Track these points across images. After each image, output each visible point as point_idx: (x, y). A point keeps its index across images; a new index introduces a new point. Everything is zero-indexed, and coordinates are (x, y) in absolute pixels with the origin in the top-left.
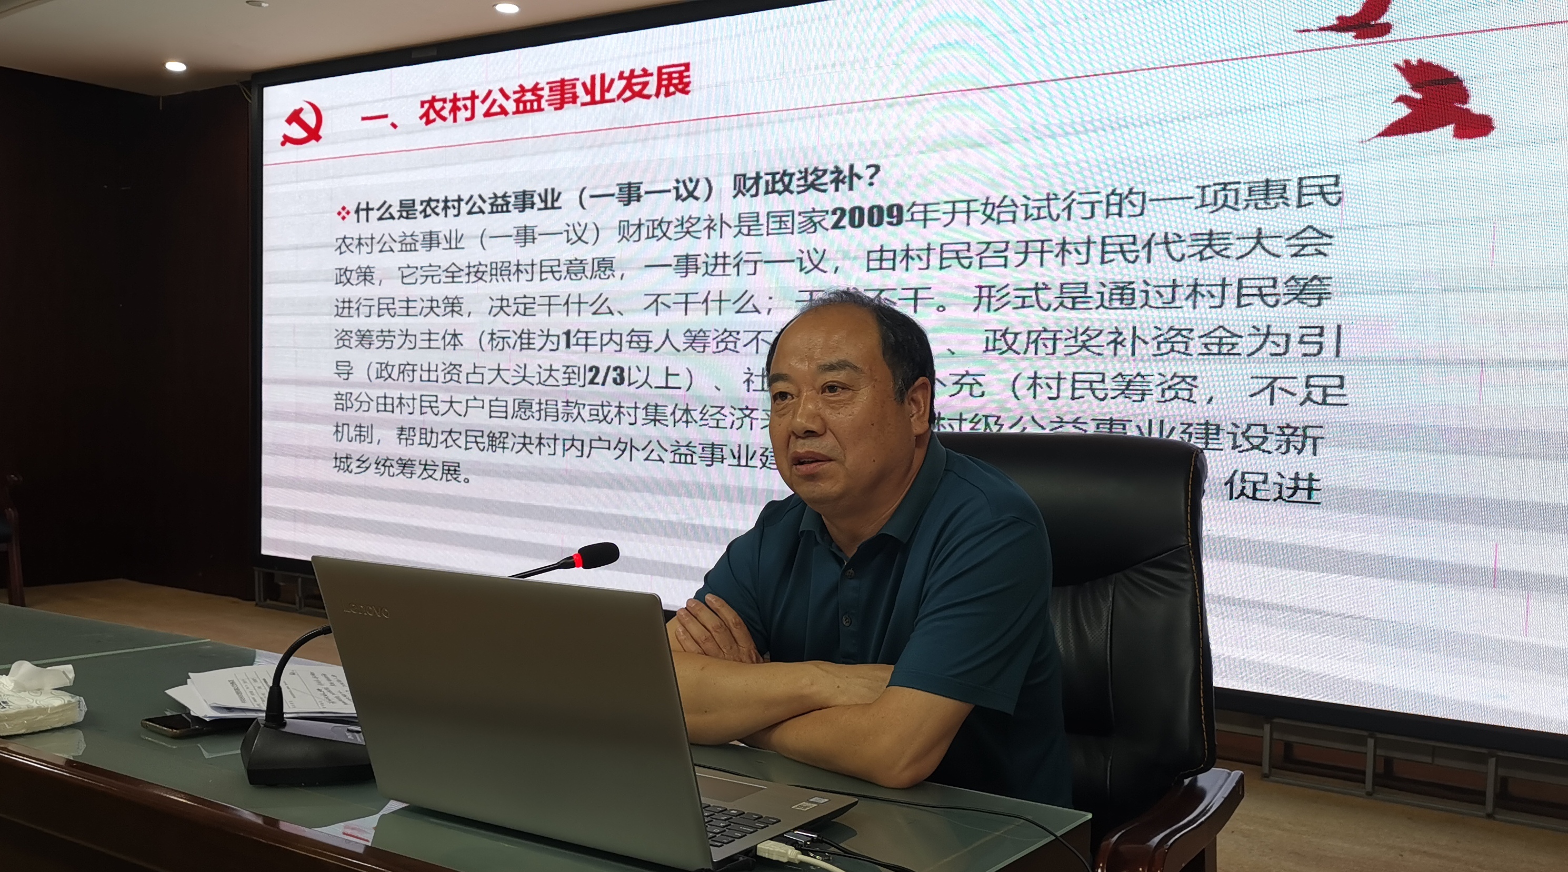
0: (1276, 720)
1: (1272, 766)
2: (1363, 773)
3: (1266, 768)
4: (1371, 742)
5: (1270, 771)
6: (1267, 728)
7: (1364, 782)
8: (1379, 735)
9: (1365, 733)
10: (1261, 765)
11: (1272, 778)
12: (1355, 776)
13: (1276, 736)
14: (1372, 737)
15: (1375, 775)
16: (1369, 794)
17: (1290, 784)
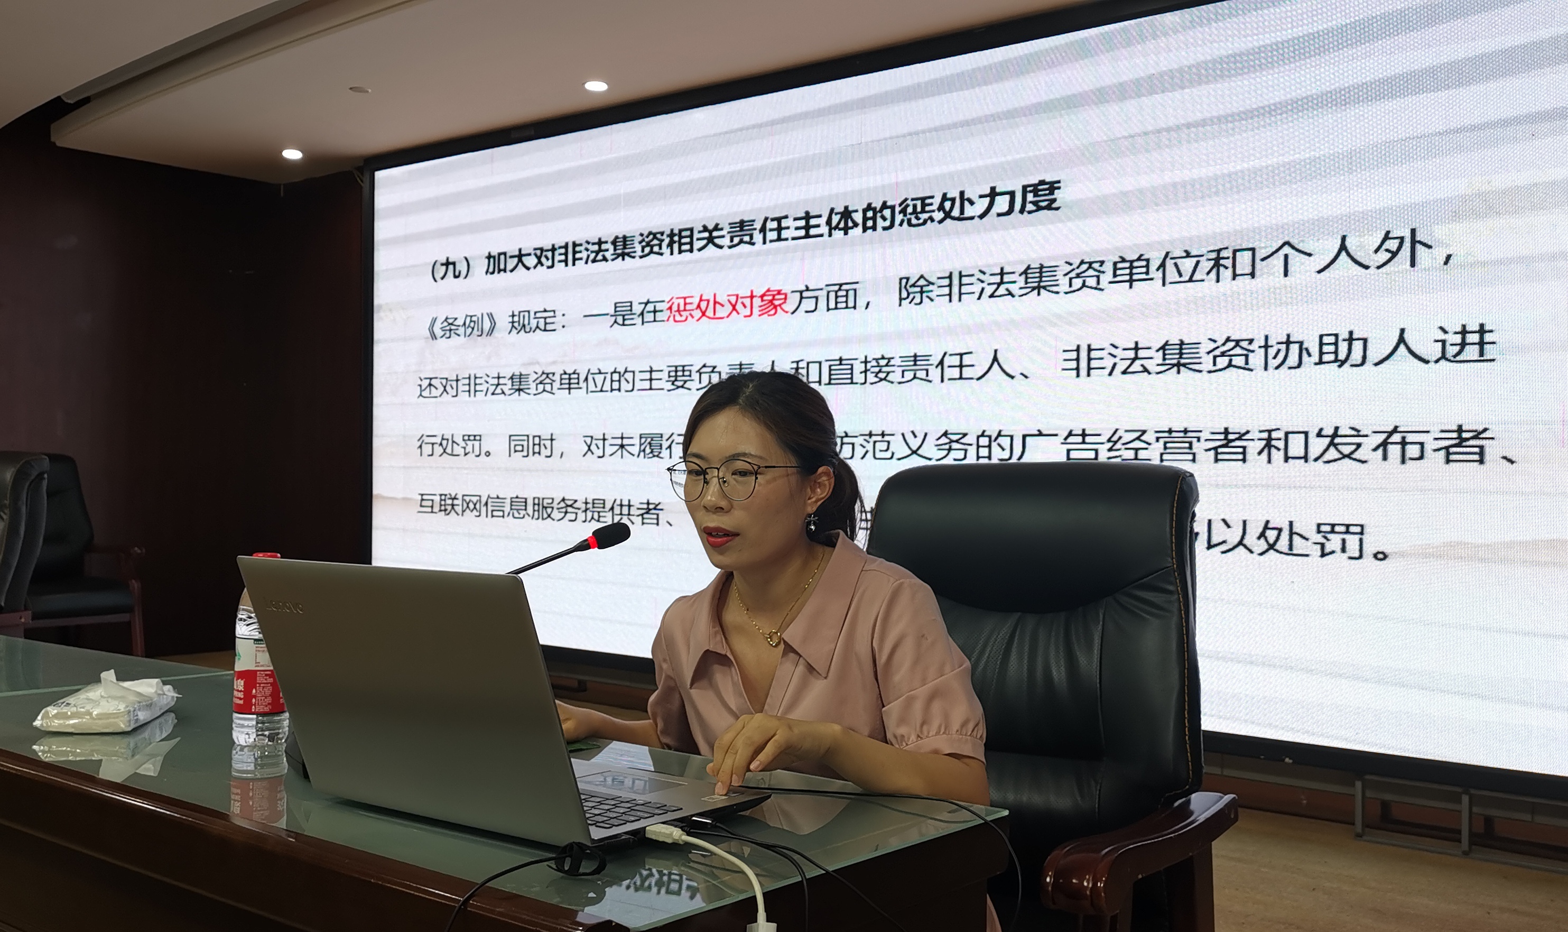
0: (1368, 777)
1: (1366, 825)
2: (1459, 832)
3: (1359, 827)
4: (1465, 799)
5: (1363, 830)
6: (1359, 784)
7: (1459, 841)
8: (1473, 791)
9: (1459, 790)
10: (1353, 824)
11: (1365, 838)
12: (1452, 835)
13: (1369, 794)
14: (1466, 794)
15: (1472, 834)
16: (1466, 854)
17: (1382, 843)
